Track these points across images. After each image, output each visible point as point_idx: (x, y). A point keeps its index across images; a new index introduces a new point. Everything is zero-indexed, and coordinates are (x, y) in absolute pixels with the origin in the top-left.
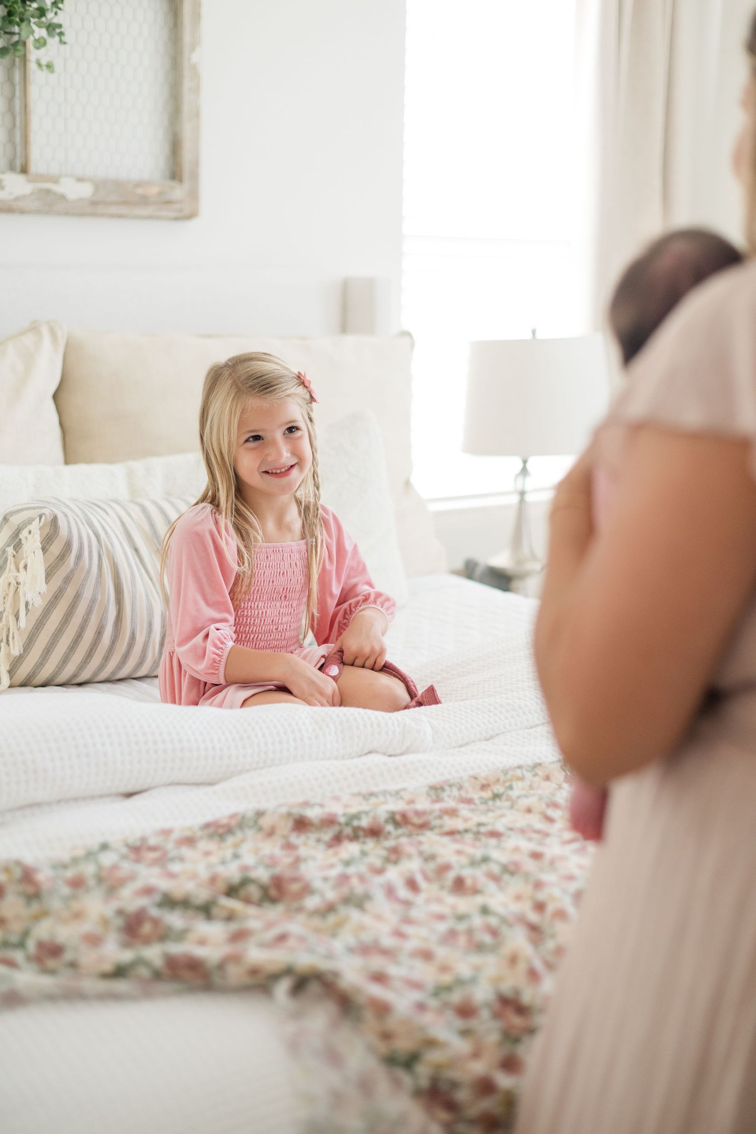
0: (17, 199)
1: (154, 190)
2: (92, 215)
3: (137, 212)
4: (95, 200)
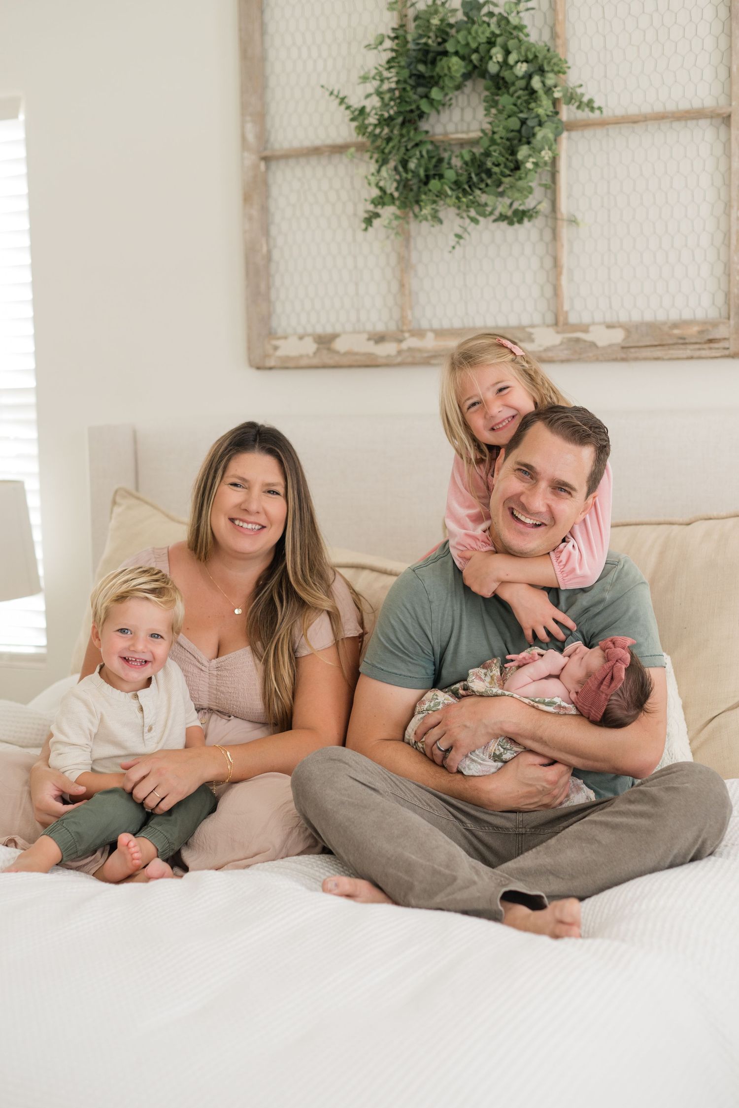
0: (547, 350)
1: (695, 329)
2: (624, 360)
3: (674, 353)
4: (627, 345)
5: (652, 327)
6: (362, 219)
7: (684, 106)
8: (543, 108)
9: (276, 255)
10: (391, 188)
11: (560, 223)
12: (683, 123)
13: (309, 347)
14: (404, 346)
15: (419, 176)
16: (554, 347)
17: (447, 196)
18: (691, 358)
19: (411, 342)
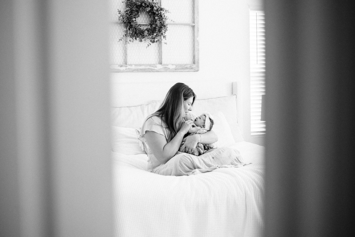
1: (189, 66)
2: (176, 71)
3: (185, 70)
4: (176, 69)
5: (181, 65)
16: (161, 69)
18: (188, 71)
19: (129, 67)
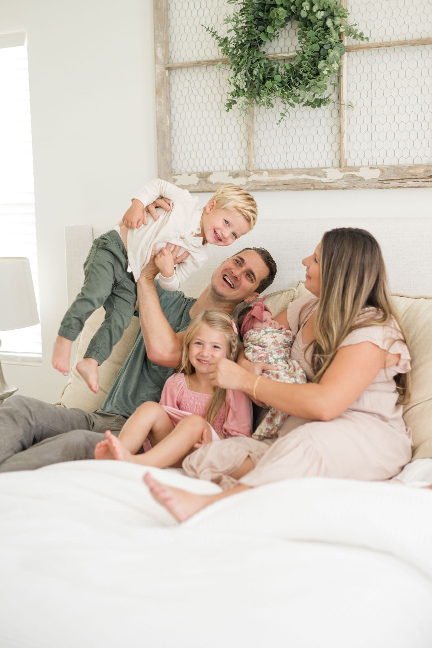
0: (334, 182)
1: (422, 169)
2: (380, 188)
3: (410, 184)
4: (382, 179)
5: (397, 168)
6: (226, 104)
7: (417, 36)
8: (334, 38)
9: (175, 125)
10: (243, 85)
11: (342, 106)
12: (416, 47)
13: (194, 180)
14: (250, 179)
15: (260, 78)
16: (339, 180)
17: (276, 90)
18: (420, 187)
19: (255, 177)
